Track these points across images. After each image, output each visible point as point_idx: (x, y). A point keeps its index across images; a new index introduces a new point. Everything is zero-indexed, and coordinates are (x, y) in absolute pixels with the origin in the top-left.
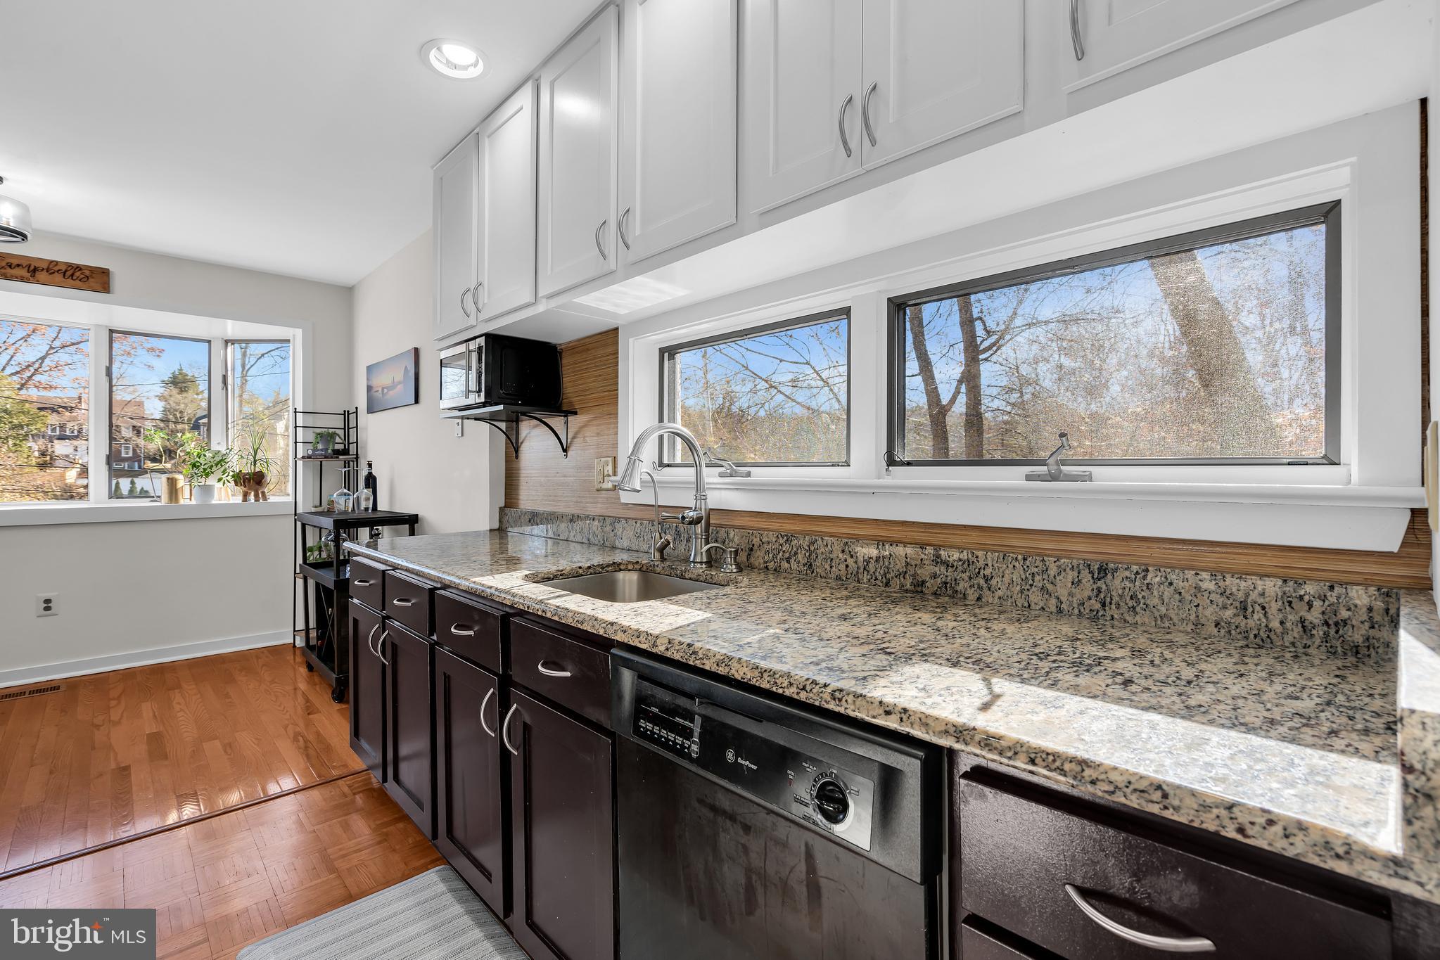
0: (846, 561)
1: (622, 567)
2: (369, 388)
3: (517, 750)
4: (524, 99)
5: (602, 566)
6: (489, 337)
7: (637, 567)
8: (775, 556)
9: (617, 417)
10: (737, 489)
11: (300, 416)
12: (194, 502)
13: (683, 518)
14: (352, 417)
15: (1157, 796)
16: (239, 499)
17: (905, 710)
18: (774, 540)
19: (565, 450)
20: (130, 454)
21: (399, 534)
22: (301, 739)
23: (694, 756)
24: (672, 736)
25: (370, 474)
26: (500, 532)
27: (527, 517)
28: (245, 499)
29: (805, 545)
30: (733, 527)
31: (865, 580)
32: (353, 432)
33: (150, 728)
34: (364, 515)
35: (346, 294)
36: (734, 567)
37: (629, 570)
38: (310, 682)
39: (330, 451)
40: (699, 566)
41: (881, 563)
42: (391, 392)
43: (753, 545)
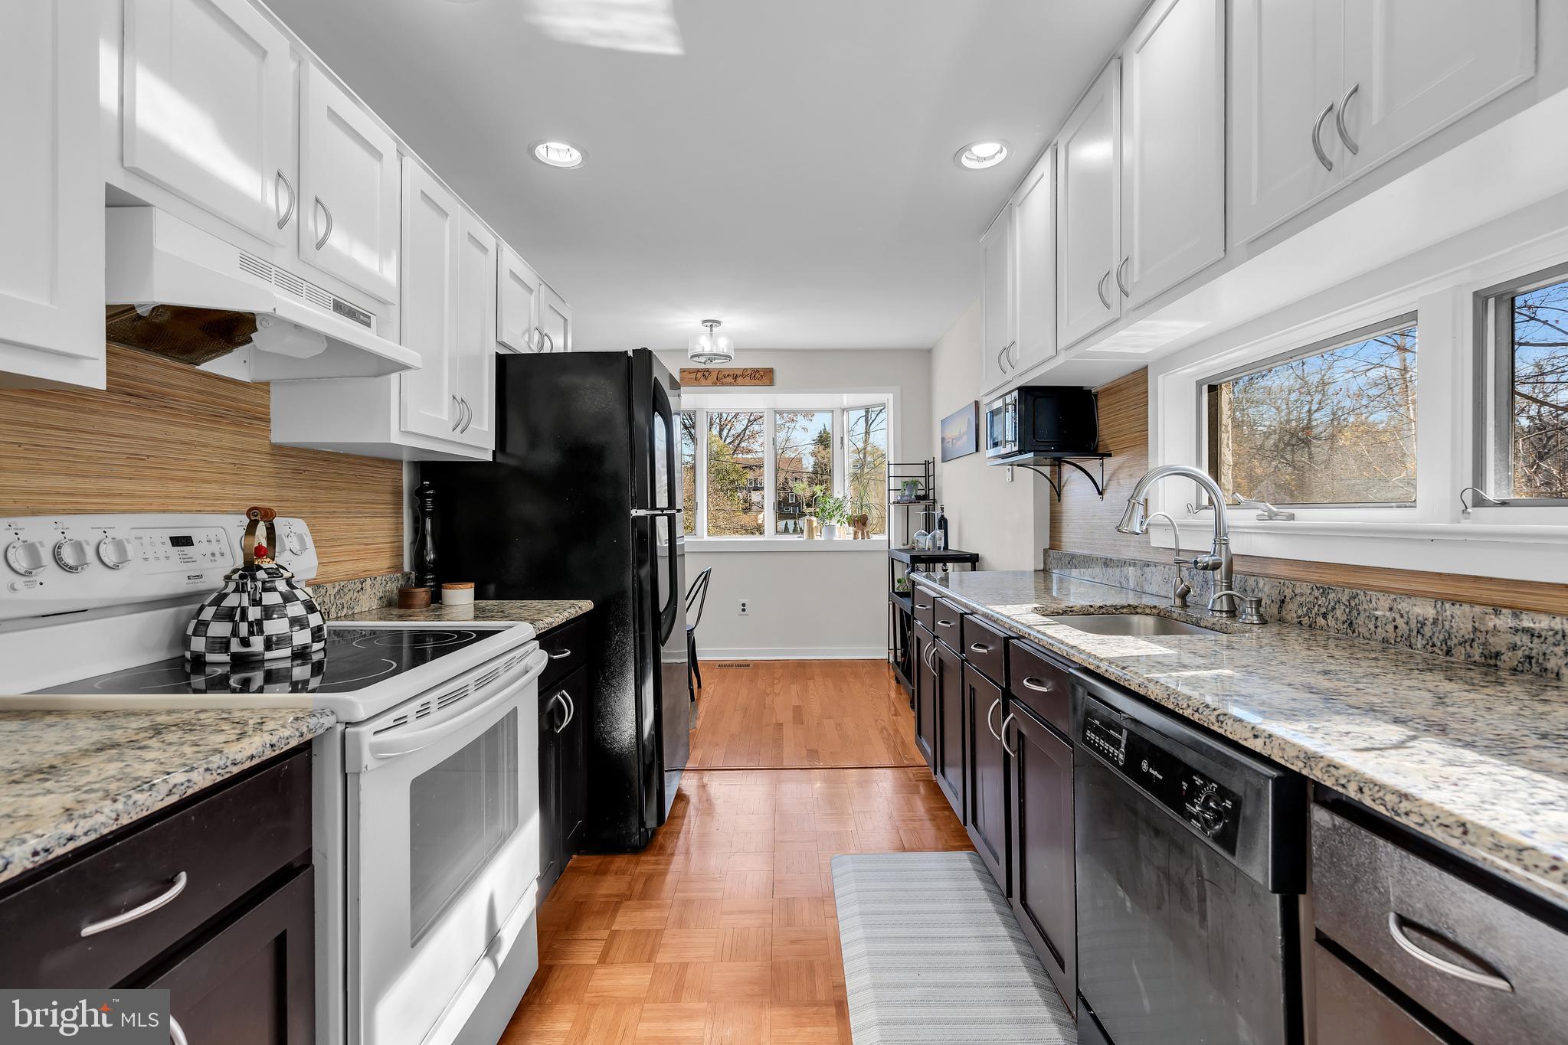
0: (1394, 620)
1: (1138, 610)
2: (943, 439)
3: (1014, 753)
4: (1045, 167)
5: (1116, 608)
6: (1021, 389)
7: (1155, 611)
8: (1309, 610)
9: (1147, 458)
10: (1269, 534)
11: (891, 467)
12: (823, 539)
13: (1196, 562)
14: (931, 465)
15: (1458, 831)
16: (851, 537)
17: (1270, 736)
18: (1308, 592)
19: (1100, 493)
20: (794, 501)
21: (964, 570)
22: (885, 732)
23: (1121, 764)
24: (1107, 746)
25: (942, 516)
26: (1045, 572)
27: (1067, 559)
28: (855, 538)
29: (1344, 600)
30: (1266, 576)
31: (1419, 646)
32: (931, 478)
33: (796, 702)
34: (938, 553)
35: (925, 355)
36: (1255, 618)
37: (1147, 614)
38: (899, 693)
39: (913, 497)
40: (1218, 614)
41: (1440, 626)
42: (958, 443)
43: (1285, 597)
